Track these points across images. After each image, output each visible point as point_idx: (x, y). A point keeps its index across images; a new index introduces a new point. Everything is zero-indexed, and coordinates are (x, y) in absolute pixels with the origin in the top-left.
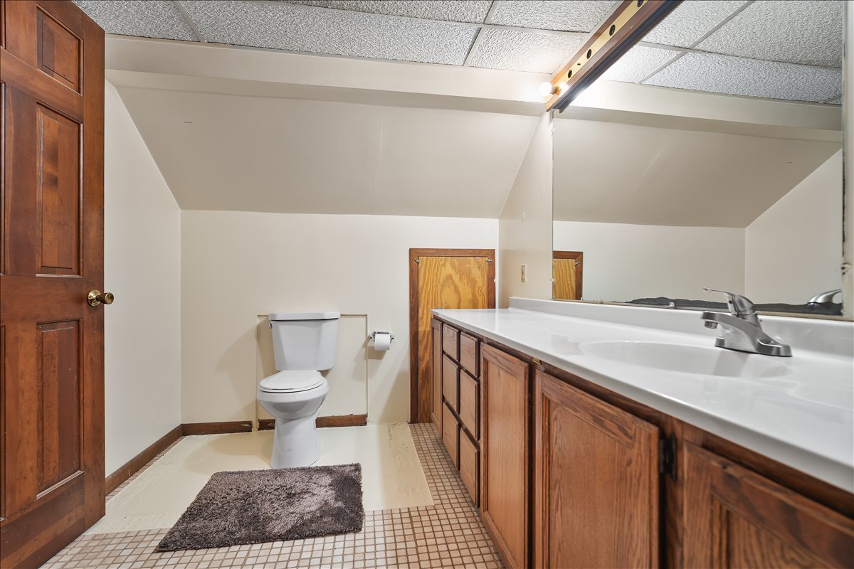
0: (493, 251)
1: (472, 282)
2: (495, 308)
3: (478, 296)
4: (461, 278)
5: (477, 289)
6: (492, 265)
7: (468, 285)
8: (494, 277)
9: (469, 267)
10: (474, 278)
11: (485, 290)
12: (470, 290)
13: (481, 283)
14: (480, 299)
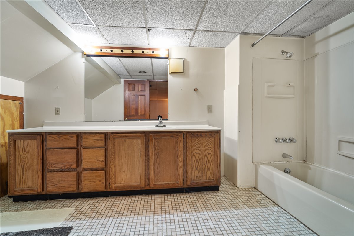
0: (23, 98)
1: (12, 115)
2: (23, 128)
3: (15, 122)
4: (5, 112)
5: (14, 118)
6: (22, 105)
7: (9, 116)
8: (23, 112)
9: (10, 106)
10: (13, 112)
11: (18, 119)
12: (10, 119)
13: (17, 115)
14: (16, 124)
